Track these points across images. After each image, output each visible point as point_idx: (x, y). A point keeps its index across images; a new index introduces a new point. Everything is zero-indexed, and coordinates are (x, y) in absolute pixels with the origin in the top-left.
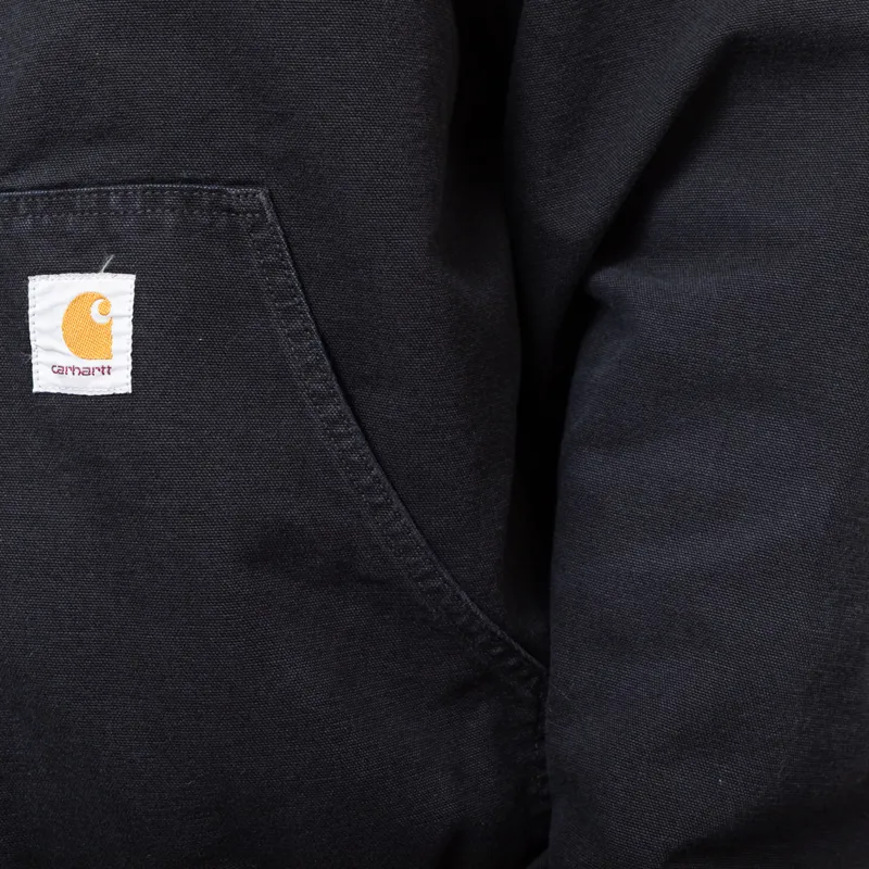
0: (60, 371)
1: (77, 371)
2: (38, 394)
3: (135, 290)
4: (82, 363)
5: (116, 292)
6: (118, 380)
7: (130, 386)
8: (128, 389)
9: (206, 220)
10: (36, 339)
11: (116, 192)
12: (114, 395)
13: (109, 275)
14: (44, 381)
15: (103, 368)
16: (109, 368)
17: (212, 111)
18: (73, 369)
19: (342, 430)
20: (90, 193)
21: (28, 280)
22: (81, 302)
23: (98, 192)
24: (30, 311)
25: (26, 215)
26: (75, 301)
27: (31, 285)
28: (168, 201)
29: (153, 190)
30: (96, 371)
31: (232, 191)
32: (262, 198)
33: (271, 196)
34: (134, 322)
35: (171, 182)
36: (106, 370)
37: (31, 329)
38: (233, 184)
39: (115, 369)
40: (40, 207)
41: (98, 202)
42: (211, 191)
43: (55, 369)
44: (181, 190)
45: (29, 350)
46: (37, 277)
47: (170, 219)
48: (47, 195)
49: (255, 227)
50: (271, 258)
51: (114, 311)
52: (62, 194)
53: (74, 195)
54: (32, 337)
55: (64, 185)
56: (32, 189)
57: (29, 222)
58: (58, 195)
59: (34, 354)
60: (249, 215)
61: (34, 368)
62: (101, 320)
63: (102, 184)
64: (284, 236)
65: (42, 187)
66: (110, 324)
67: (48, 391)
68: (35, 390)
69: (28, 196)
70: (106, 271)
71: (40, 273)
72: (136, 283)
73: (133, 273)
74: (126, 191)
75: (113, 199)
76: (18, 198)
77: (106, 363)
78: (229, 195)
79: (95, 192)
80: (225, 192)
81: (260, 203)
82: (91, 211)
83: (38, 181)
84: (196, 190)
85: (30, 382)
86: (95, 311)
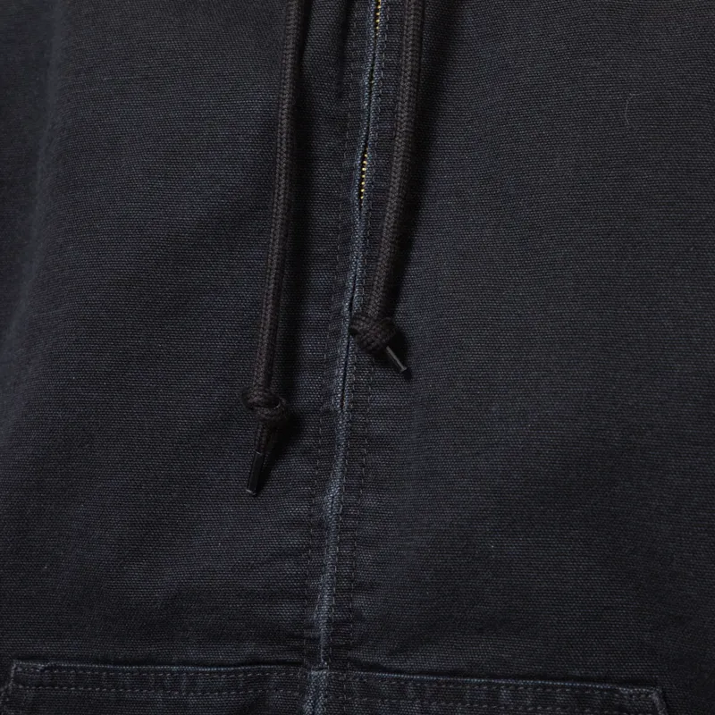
11: (507, 686)
20: (480, 685)
23: (488, 684)
25: (414, 699)
28: (560, 699)
29: (545, 687)
31: (624, 690)
32: (656, 698)
33: (664, 697)
35: (563, 680)
38: (625, 683)
41: (488, 694)
42: (602, 690)
44: (573, 688)
48: (436, 681)
52: (450, 683)
53: (464, 684)
55: (453, 673)
56: (421, 673)
57: (417, 707)
58: (448, 683)
63: (493, 676)
65: (431, 673)
69: (417, 681)
74: (517, 686)
75: (504, 693)
76: (407, 681)
78: (622, 695)
79: (485, 684)
80: (618, 692)
81: (654, 704)
82: (480, 702)
83: (426, 666)
84: (587, 688)
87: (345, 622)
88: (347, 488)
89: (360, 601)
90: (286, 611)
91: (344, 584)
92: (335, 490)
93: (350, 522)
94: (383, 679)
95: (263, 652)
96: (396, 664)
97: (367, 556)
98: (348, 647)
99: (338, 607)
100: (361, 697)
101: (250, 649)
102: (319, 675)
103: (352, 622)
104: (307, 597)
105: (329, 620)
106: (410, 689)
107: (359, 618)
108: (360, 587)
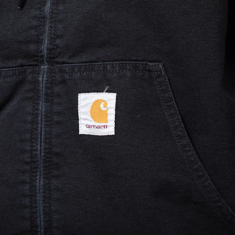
0: (89, 127)
1: (95, 127)
2: (81, 135)
3: (116, 99)
4: (97, 124)
5: (109, 99)
6: (110, 130)
7: (114, 132)
8: (113, 133)
9: (141, 74)
10: (81, 116)
11: (110, 64)
12: (108, 135)
13: (107, 93)
14: (83, 130)
15: (105, 126)
16: (107, 126)
17: (144, 36)
18: (94, 126)
19: (188, 149)
20: (100, 65)
21: (78, 95)
22: (97, 103)
24: (79, 106)
25: (78, 72)
26: (95, 102)
27: (79, 96)
28: (128, 67)
29: (123, 64)
30: (102, 127)
31: (150, 64)
32: (161, 66)
33: (164, 66)
34: (116, 110)
35: (129, 61)
36: (105, 127)
37: (79, 112)
38: (150, 61)
39: (109, 126)
40: (82, 69)
41: (103, 68)
42: (143, 64)
43: (87, 126)
44: (133, 64)
45: (78, 119)
46: (81, 94)
47: (129, 74)
48: (85, 65)
49: (159, 76)
50: (164, 88)
51: (108, 106)
52: (90, 65)
53: (94, 65)
54: (79, 115)
55: (91, 62)
56: (79, 63)
57: (78, 74)
58: (89, 65)
59: (80, 121)
60: (156, 73)
61: (80, 126)
62: (104, 109)
63: (104, 61)
64: (168, 80)
65: (83, 62)
66: (107, 110)
67: (85, 134)
68: (80, 133)
69: (78, 65)
70: (106, 92)
71: (82, 92)
72: (117, 96)
73: (116, 93)
74: (113, 64)
75: (109, 67)
76: (75, 66)
77: (105, 124)
79: (102, 64)
80: (148, 64)
81: (160, 68)
82: (100, 71)
83: (82, 60)
84: (138, 64)
85: (78, 130)
86: (102, 106)
87: (53, 49)
88: (53, 4)
89: (58, 41)
90: (32, 47)
91: (52, 36)
92: (48, 4)
93: (54, 15)
94: (66, 67)
95: (25, 62)
96: (71, 61)
97: (60, 26)
98: (54, 58)
99: (50, 44)
100: (59, 74)
101: (20, 61)
102: (45, 67)
103: (55, 49)
104: (39, 42)
105: (47, 49)
106: (76, 69)
107: (58, 47)
108: (58, 37)
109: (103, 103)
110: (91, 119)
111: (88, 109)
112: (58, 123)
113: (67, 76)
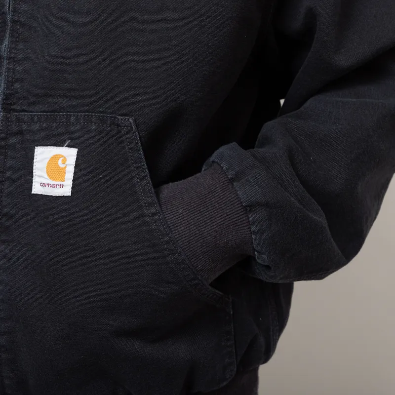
0: (43, 185)
1: (50, 186)
2: (34, 194)
3: (77, 155)
4: (52, 182)
5: (69, 155)
6: (66, 190)
7: (70, 193)
8: (69, 194)
9: (109, 128)
11: (74, 115)
12: (63, 196)
13: (67, 148)
14: (37, 189)
15: (61, 185)
16: (63, 185)
18: (48, 185)
19: (157, 217)
20: (63, 115)
21: (35, 148)
22: (55, 158)
23: (67, 115)
24: (35, 161)
25: (37, 122)
26: (52, 158)
27: (36, 150)
28: (94, 120)
29: (88, 116)
30: (58, 186)
31: (119, 117)
32: (131, 120)
33: (135, 121)
34: (75, 167)
35: (95, 113)
36: (61, 186)
37: (34, 168)
38: (119, 115)
40: (43, 119)
41: (66, 119)
42: (111, 117)
43: (42, 184)
44: (99, 116)
45: (32, 177)
46: (39, 147)
47: (94, 127)
48: (46, 115)
49: (128, 133)
50: (133, 146)
51: (67, 162)
52: (52, 115)
53: (57, 116)
54: (34, 171)
55: (52, 112)
56: (41, 112)
57: (38, 125)
58: (50, 115)
59: (34, 178)
60: (126, 128)
61: (33, 184)
62: (62, 166)
63: (68, 112)
64: (139, 137)
65: (44, 112)
66: (65, 167)
67: (38, 193)
68: (32, 193)
69: (38, 115)
70: (66, 146)
71: (40, 146)
72: (78, 152)
73: (76, 148)
74: (78, 115)
75: (72, 118)
76: (34, 115)
77: (62, 183)
78: (118, 119)
79: (65, 115)
80: (116, 118)
81: (131, 123)
82: (63, 122)
85: (31, 189)
86: (60, 162)
87: (10, 94)
88: (11, 42)
89: (17, 86)
91: (10, 79)
92: (6, 42)
93: (12, 55)
94: (25, 115)
96: (31, 109)
97: (19, 68)
98: (11, 104)
99: (8, 88)
100: (16, 123)
103: (13, 94)
105: (4, 93)
106: (36, 118)
107: (17, 92)
108: (17, 80)
109: (62, 158)
110: (46, 176)
111: (44, 164)
112: (11, 180)
113: (24, 126)
